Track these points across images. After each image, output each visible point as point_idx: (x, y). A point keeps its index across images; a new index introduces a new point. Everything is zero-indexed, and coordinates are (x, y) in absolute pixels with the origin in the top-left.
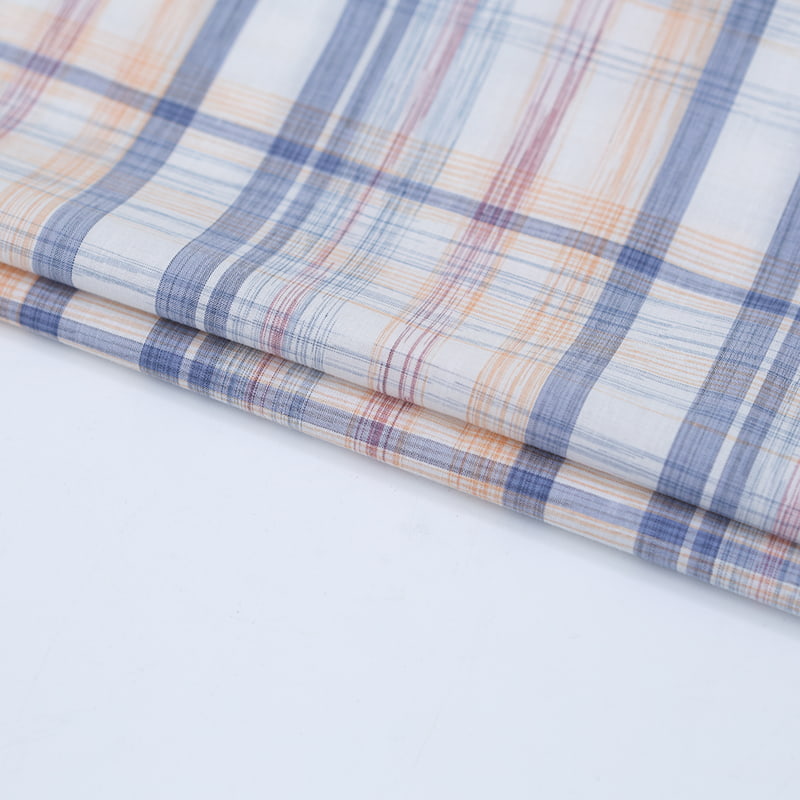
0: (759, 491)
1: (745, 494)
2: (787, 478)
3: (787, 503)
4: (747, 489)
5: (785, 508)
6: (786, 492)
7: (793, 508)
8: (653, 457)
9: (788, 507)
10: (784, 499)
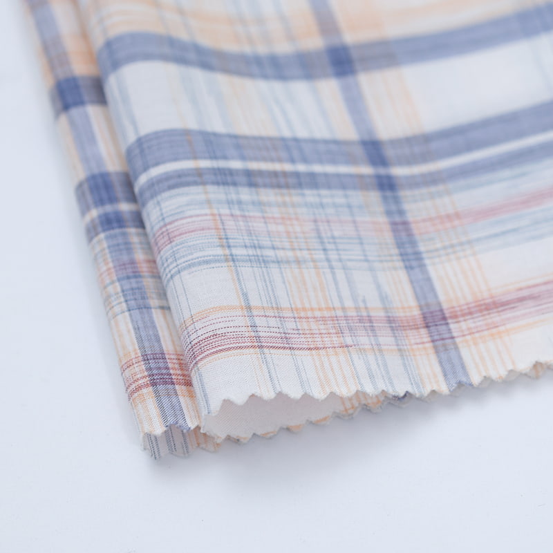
0: (163, 205)
1: (155, 200)
2: (189, 213)
3: (168, 227)
4: (159, 198)
5: (164, 229)
6: (177, 220)
7: (168, 234)
8: (136, 129)
9: (167, 230)
10: (170, 223)
